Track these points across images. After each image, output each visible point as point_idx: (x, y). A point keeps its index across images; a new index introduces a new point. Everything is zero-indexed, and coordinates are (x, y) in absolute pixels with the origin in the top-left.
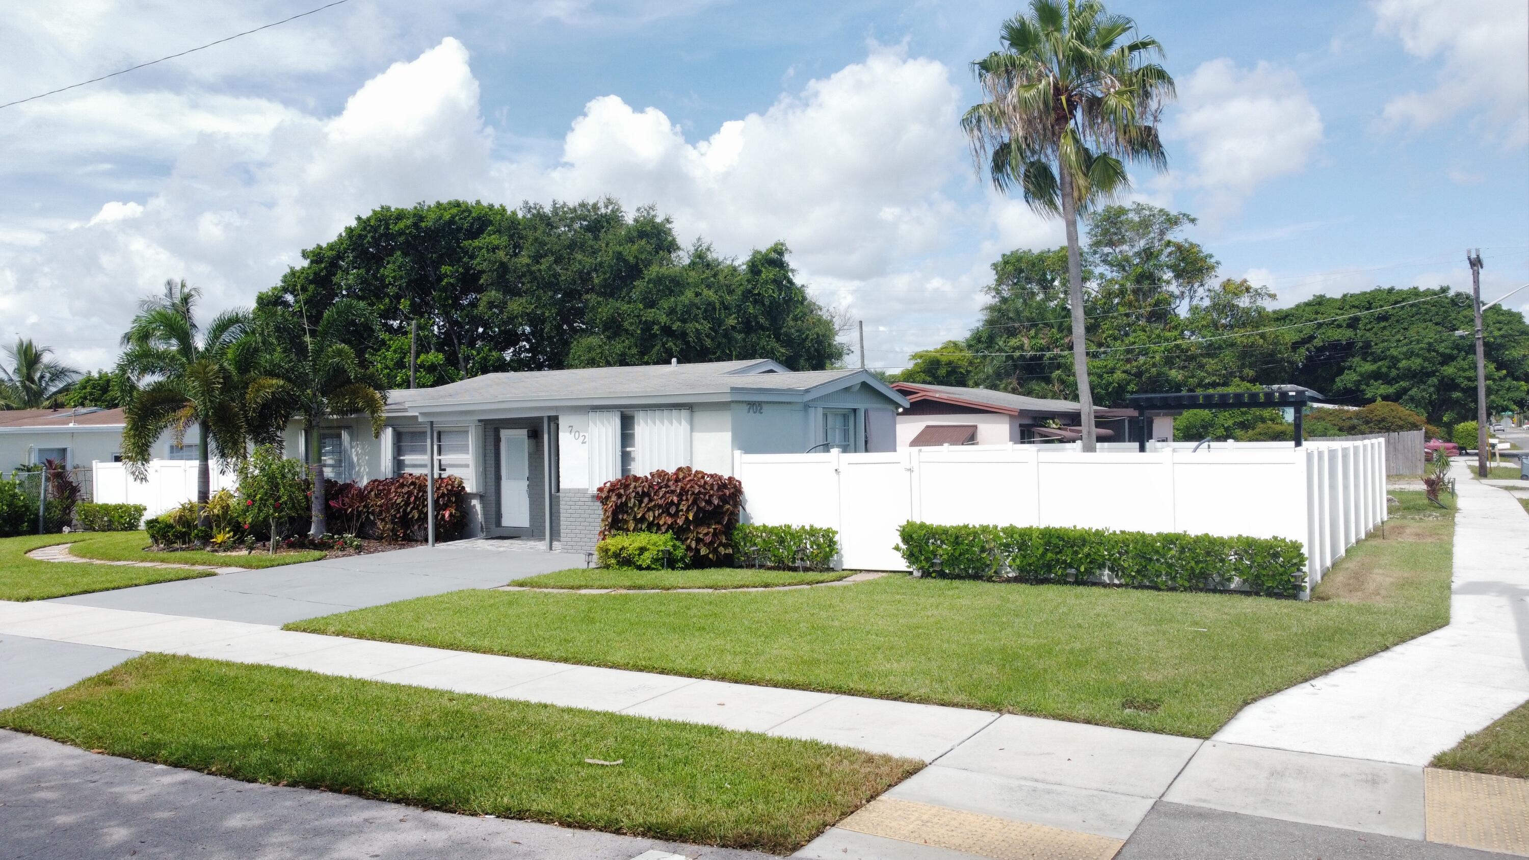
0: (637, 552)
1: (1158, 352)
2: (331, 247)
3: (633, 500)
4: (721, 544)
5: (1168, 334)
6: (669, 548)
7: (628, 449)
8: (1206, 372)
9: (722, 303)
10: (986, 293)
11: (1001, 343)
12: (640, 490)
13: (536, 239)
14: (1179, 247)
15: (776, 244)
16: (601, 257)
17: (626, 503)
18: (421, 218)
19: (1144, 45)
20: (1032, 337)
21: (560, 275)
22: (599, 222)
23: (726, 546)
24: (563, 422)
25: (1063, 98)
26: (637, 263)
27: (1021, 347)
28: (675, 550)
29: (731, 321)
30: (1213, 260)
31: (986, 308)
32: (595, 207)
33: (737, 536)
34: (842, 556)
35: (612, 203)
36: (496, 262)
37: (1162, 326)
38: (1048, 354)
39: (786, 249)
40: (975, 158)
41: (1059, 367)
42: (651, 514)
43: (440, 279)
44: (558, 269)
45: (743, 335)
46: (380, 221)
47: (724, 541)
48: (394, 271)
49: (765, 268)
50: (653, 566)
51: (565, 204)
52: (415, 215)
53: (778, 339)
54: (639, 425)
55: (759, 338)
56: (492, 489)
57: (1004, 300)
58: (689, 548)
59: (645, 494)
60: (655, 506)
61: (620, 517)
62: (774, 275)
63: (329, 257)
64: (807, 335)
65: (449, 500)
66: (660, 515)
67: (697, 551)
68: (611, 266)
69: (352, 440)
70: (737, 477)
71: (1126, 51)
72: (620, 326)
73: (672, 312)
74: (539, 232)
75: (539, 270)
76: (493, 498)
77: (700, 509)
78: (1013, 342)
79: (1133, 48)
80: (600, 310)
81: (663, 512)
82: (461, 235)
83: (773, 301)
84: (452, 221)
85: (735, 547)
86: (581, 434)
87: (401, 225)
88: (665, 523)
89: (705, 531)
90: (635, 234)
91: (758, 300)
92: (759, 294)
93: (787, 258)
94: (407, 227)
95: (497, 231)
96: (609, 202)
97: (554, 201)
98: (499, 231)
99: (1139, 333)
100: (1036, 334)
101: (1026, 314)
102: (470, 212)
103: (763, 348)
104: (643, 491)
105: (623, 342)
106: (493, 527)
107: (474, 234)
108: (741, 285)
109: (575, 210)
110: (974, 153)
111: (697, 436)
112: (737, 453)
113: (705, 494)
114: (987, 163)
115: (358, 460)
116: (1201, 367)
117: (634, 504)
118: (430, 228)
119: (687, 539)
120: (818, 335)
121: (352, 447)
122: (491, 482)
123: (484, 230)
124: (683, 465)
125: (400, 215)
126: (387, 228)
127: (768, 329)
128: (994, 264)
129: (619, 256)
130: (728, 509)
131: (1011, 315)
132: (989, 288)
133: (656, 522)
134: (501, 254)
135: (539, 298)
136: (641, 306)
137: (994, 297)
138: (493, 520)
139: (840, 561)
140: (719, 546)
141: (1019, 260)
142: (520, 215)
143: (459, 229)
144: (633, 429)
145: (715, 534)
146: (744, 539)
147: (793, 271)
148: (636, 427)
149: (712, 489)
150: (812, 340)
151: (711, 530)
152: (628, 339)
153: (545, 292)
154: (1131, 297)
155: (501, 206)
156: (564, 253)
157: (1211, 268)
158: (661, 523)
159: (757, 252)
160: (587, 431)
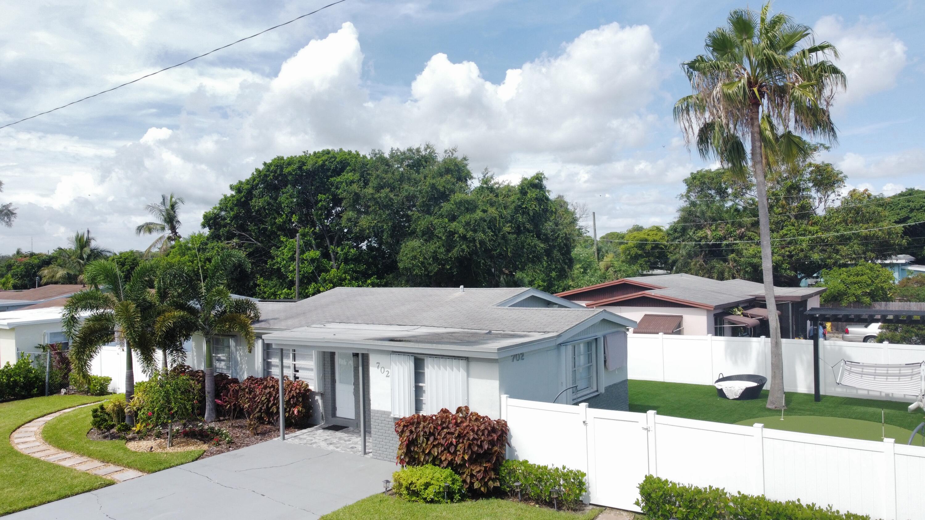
0: (423, 488)
1: (805, 242)
2: (248, 182)
3: (421, 438)
4: (490, 479)
5: (811, 228)
6: (449, 483)
7: (421, 384)
8: (841, 255)
9: (501, 217)
10: (680, 199)
11: (691, 234)
12: (427, 430)
13: (378, 176)
14: (817, 167)
15: (537, 174)
16: (421, 186)
17: (416, 440)
18: (304, 164)
19: (822, 48)
20: (713, 230)
21: (393, 200)
22: (420, 160)
23: (494, 480)
24: (373, 360)
25: (755, 90)
26: (445, 190)
27: (706, 237)
28: (453, 484)
29: (507, 229)
30: (842, 175)
31: (680, 210)
32: (418, 150)
33: (504, 472)
34: (589, 493)
35: (430, 148)
36: (351, 193)
37: (806, 222)
38: (725, 242)
39: (544, 177)
40: (685, 134)
41: (733, 251)
42: (436, 449)
43: (317, 202)
44: (392, 195)
45: (515, 236)
46: (277, 166)
47: (493, 476)
48: (287, 198)
49: (530, 190)
50: (436, 499)
51: (398, 149)
52: (299, 161)
53: (538, 237)
54: (428, 368)
55: (526, 238)
56: (329, 390)
57: (693, 204)
58: (464, 481)
59: (431, 434)
60: (439, 444)
61: (412, 449)
62: (536, 195)
63: (246, 189)
64: (559, 235)
65: (297, 400)
66: (442, 452)
67: (472, 484)
68: (427, 192)
69: (236, 345)
70: (503, 418)
71: (807, 53)
72: (432, 233)
73: (468, 224)
74: (380, 171)
75: (380, 197)
76: (329, 396)
77: (473, 452)
78: (700, 233)
79: (812, 50)
80: (419, 223)
81: (445, 450)
82: (329, 173)
83: (535, 213)
84: (323, 165)
85: (502, 480)
86: (386, 370)
87: (290, 169)
88: (446, 459)
89: (478, 469)
90: (443, 170)
91: (525, 212)
92: (526, 208)
93: (545, 182)
94: (294, 170)
95: (353, 170)
96: (428, 147)
97: (392, 148)
98: (354, 170)
99: (790, 227)
100: (716, 228)
101: (709, 214)
102: (336, 158)
103: (529, 244)
104: (430, 432)
105: (435, 243)
106: (330, 417)
107: (338, 172)
108: (514, 202)
109: (404, 153)
110: (684, 130)
111: (472, 381)
112: (504, 397)
113: (477, 440)
114: (694, 138)
115: (241, 360)
116: (837, 252)
117: (423, 442)
118: (309, 170)
119: (463, 473)
120: (566, 234)
121: (237, 350)
122: (329, 386)
123: (345, 169)
124: (462, 404)
125: (290, 162)
126: (282, 171)
127: (532, 232)
128: (685, 180)
129: (433, 186)
130: (496, 451)
131: (698, 214)
132: (682, 196)
133: (440, 457)
134: (355, 187)
135: (381, 216)
136: (446, 220)
137: (686, 201)
138: (330, 412)
139: (588, 498)
140: (489, 480)
141: (703, 176)
142: (369, 157)
143: (328, 170)
144: (424, 370)
145: (486, 471)
146: (509, 473)
147: (549, 191)
148: (426, 369)
149: (483, 434)
150: (562, 237)
151: (483, 469)
152: (438, 241)
153: (384, 211)
154: (784, 202)
155: (356, 151)
156: (396, 184)
157: (842, 180)
158: (443, 458)
159: (526, 179)
160: (390, 368)
